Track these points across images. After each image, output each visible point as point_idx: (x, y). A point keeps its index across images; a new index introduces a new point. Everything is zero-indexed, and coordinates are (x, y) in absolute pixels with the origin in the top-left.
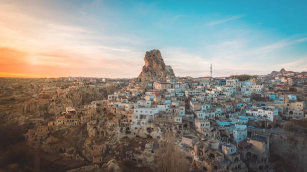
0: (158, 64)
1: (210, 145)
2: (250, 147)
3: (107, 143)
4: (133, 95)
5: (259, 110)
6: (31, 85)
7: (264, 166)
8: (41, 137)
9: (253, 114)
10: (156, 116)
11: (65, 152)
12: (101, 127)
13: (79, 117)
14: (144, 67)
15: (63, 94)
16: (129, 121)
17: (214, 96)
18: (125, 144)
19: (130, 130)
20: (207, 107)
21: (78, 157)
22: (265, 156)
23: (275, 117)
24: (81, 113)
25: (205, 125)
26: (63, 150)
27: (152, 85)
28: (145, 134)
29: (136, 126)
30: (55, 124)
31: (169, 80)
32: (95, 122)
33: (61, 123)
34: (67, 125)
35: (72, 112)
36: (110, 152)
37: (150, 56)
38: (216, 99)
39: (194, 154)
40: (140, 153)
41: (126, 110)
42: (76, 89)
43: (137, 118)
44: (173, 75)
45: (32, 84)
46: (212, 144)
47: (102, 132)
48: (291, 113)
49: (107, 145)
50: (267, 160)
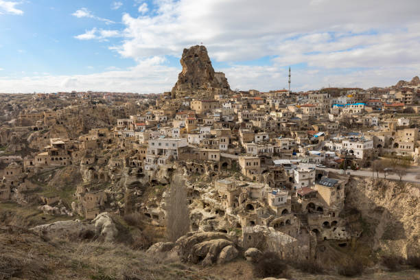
0: (202, 69)
1: (251, 193)
2: (314, 196)
3: (109, 191)
4: (157, 119)
5: (344, 142)
6: (9, 105)
7: (330, 222)
8: (12, 183)
9: (335, 148)
10: (182, 151)
11: (46, 203)
12: (100, 168)
13: (69, 153)
14: (180, 74)
15: (52, 118)
16: (142, 158)
17: (282, 120)
18: (135, 193)
19: (144, 173)
20: (264, 137)
21: (64, 211)
22: (334, 208)
23: (366, 152)
24: (73, 147)
25: (252, 164)
26: (44, 201)
27: (190, 105)
28: (165, 178)
29: (152, 165)
30: (33, 163)
31: (218, 96)
32: (92, 161)
33: (43, 162)
34: (52, 165)
35: (59, 146)
36: (112, 204)
37: (190, 57)
38: (284, 125)
39: (227, 206)
40: (156, 206)
41: (140, 142)
42: (75, 111)
43: (154, 153)
44: (228, 87)
45: (10, 103)
46: (253, 191)
47: (102, 176)
48: (396, 145)
49: (107, 194)
50: (337, 215)
